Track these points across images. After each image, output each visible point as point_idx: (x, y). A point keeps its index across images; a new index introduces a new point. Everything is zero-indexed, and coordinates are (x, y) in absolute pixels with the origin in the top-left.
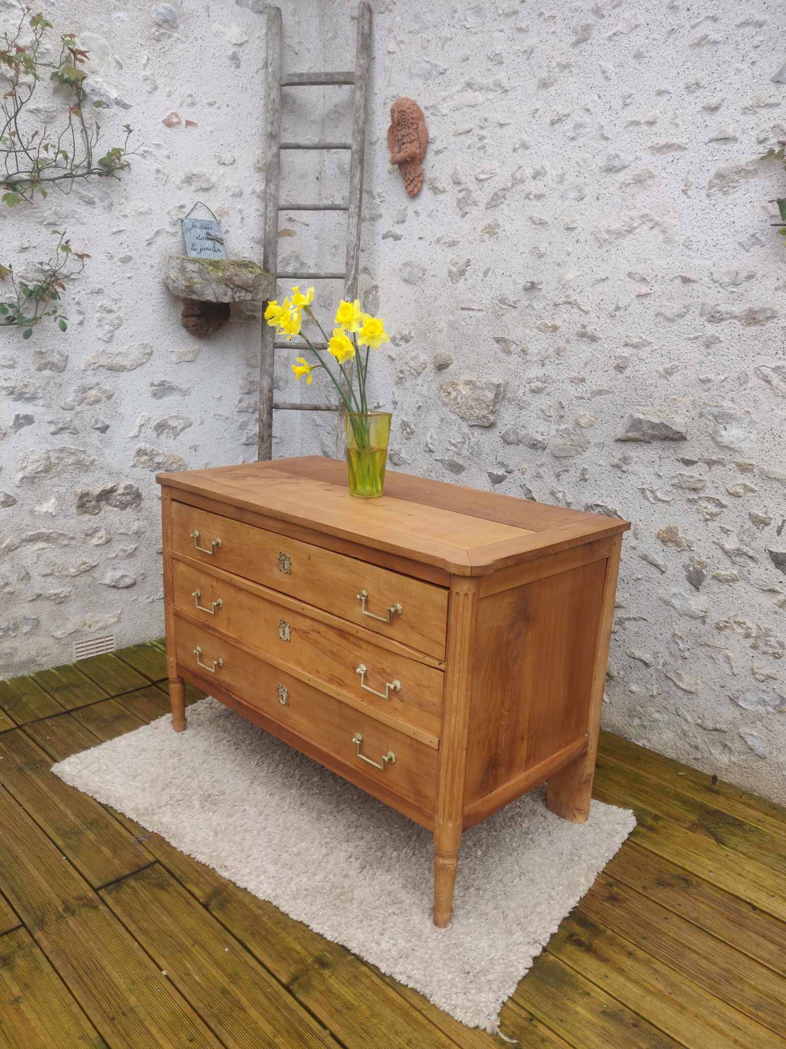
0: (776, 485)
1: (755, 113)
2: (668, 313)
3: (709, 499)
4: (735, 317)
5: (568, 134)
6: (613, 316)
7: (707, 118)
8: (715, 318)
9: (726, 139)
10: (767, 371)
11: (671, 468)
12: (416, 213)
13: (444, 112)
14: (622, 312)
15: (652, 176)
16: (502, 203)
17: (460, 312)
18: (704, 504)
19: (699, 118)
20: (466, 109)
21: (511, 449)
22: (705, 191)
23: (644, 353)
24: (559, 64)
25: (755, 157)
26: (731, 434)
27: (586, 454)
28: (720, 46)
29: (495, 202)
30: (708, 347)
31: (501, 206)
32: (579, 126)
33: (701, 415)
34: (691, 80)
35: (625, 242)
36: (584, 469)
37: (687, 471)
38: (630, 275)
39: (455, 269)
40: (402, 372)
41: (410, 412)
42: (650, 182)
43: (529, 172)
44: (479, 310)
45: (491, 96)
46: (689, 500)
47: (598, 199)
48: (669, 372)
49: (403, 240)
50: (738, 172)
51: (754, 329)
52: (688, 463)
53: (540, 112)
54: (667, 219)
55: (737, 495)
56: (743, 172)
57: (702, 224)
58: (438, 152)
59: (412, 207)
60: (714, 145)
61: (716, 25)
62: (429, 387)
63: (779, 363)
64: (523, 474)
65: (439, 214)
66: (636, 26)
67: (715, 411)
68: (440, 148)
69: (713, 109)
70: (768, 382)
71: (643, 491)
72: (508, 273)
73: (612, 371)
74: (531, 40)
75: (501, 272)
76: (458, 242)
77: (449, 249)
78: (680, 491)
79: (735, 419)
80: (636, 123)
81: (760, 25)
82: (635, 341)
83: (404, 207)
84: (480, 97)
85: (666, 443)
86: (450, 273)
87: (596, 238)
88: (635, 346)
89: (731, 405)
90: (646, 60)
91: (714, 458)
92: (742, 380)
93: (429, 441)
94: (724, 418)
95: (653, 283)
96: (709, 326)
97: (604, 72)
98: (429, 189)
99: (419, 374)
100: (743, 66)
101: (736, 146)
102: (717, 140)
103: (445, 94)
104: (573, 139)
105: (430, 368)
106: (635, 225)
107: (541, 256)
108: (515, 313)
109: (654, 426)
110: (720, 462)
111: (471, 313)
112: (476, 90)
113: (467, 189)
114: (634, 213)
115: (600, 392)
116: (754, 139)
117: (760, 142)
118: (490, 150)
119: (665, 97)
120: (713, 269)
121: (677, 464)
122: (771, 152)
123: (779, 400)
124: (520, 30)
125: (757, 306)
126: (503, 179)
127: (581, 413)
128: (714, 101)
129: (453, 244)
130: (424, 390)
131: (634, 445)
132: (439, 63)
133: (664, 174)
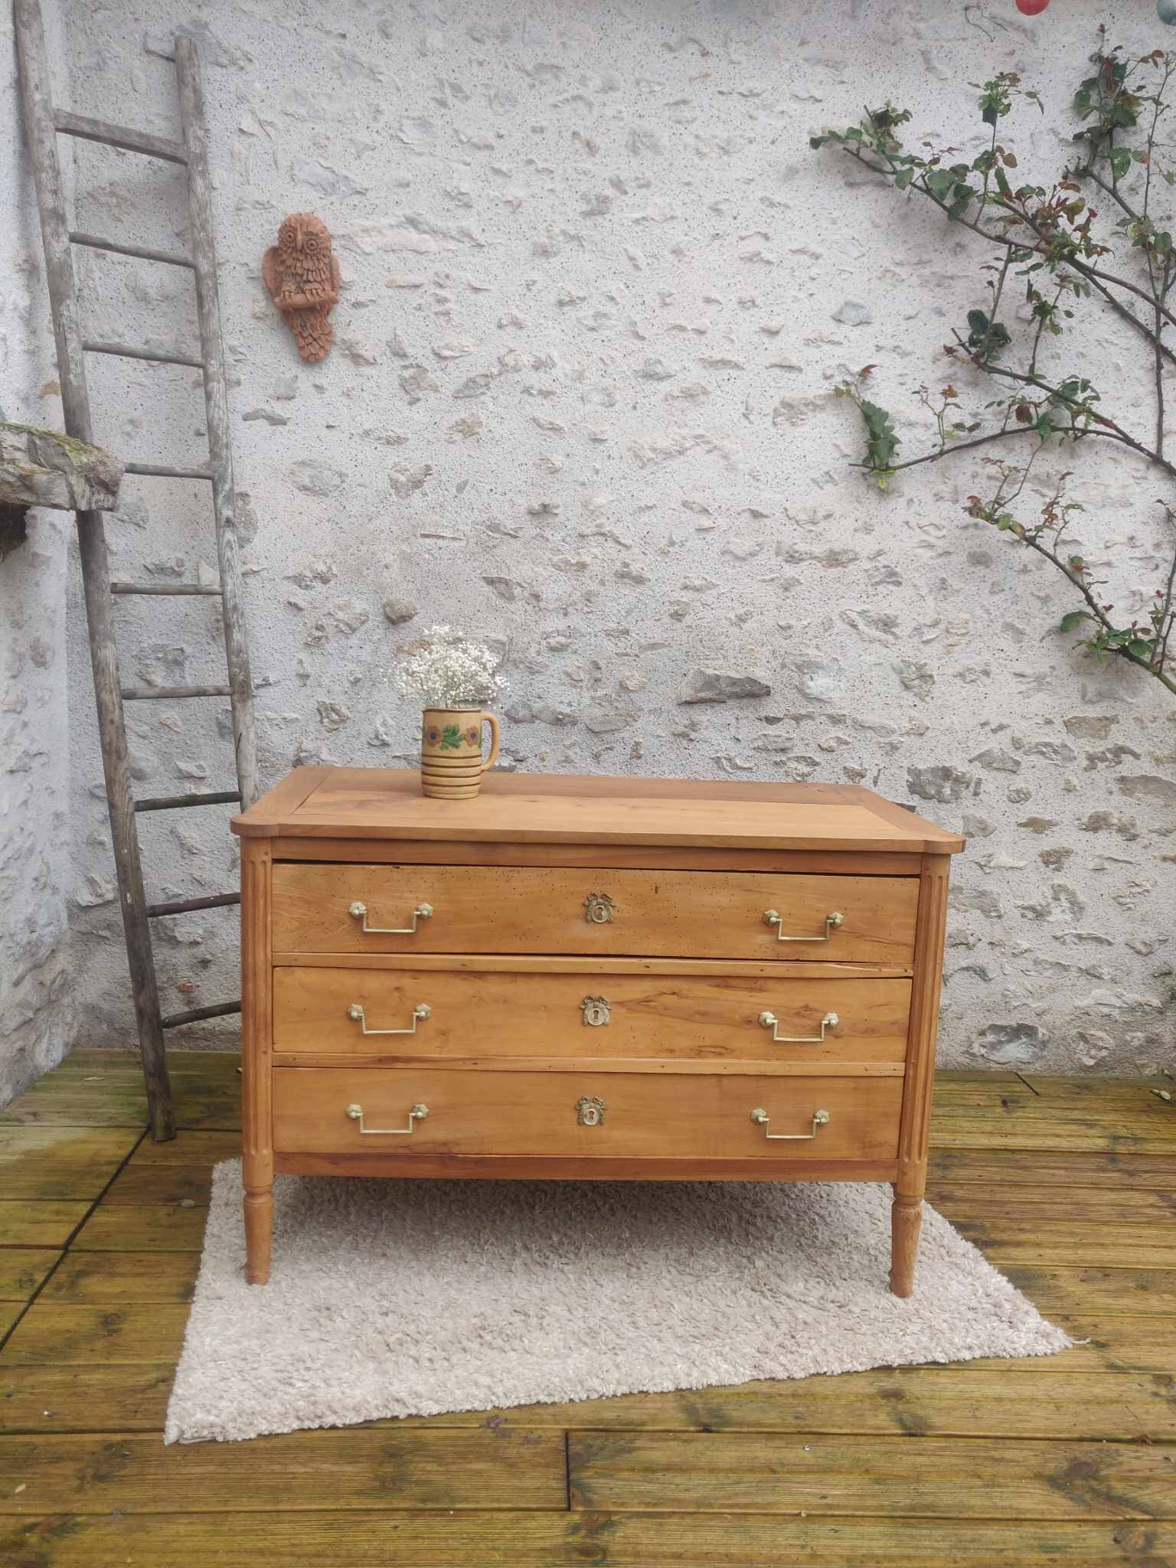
0: (869, 734)
1: (819, 347)
2: (738, 551)
3: (798, 759)
4: (815, 558)
5: (585, 322)
6: (665, 553)
7: (766, 340)
8: (793, 558)
9: (791, 368)
10: (854, 616)
11: (751, 729)
12: (319, 388)
13: (368, 250)
14: (676, 548)
15: (705, 392)
16: (483, 393)
17: (421, 540)
18: (793, 765)
19: (756, 339)
20: (410, 255)
21: (522, 730)
22: (770, 418)
23: (708, 597)
24: (564, 233)
25: (822, 392)
26: (818, 684)
27: (638, 725)
28: (774, 268)
29: (470, 389)
30: (786, 589)
31: (482, 398)
32: (598, 315)
33: (784, 666)
34: (746, 297)
35: (675, 464)
36: (637, 744)
37: (771, 730)
38: (685, 504)
39: (403, 479)
40: (319, 628)
41: (337, 688)
42: (703, 398)
43: (526, 359)
44: (454, 539)
45: (452, 245)
46: (776, 763)
47: (635, 408)
48: (742, 619)
49: (290, 426)
50: (806, 405)
51: (834, 572)
52: (771, 721)
53: (539, 286)
54: (726, 443)
55: (830, 750)
56: (813, 406)
57: (769, 454)
58: (357, 305)
59: (305, 379)
60: (777, 371)
61: (768, 244)
62: (375, 652)
63: (865, 607)
64: (543, 760)
65: (365, 395)
66: (672, 218)
67: (799, 660)
68: (361, 299)
69: (773, 333)
70: (855, 626)
71: (717, 760)
72: (500, 490)
73: (666, 620)
74: (515, 191)
75: (488, 487)
76: (407, 439)
77: (389, 449)
78: (764, 754)
79: (822, 668)
80: (682, 329)
81: (816, 257)
82: (697, 583)
83: (288, 375)
84: (430, 243)
85: (746, 701)
86: (394, 484)
87: (636, 456)
88: (698, 590)
89: (816, 652)
90: (687, 259)
91: (803, 712)
92: (827, 625)
93: (382, 730)
94: (807, 667)
95: (716, 515)
96: (786, 566)
97: (632, 259)
98: (344, 356)
99: (354, 630)
100: (801, 295)
101: (801, 377)
102: (781, 366)
103: (368, 224)
104: (593, 329)
105: (376, 620)
106: (687, 445)
107: (554, 471)
108: (516, 545)
109: (734, 682)
110: (809, 716)
111: (440, 542)
112: (425, 232)
113: (418, 366)
114: (685, 431)
115: (653, 646)
116: (820, 373)
117: (826, 378)
118: (456, 319)
119: (714, 307)
120: (788, 505)
121: (758, 723)
122: (837, 390)
123: (866, 644)
124: (497, 171)
125: (838, 547)
126: (482, 360)
127: (628, 674)
128: (773, 324)
129: (398, 441)
130: (366, 655)
131: (703, 706)
132: (352, 176)
133: (718, 392)
